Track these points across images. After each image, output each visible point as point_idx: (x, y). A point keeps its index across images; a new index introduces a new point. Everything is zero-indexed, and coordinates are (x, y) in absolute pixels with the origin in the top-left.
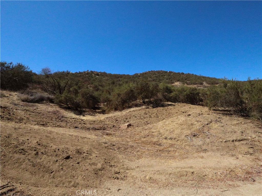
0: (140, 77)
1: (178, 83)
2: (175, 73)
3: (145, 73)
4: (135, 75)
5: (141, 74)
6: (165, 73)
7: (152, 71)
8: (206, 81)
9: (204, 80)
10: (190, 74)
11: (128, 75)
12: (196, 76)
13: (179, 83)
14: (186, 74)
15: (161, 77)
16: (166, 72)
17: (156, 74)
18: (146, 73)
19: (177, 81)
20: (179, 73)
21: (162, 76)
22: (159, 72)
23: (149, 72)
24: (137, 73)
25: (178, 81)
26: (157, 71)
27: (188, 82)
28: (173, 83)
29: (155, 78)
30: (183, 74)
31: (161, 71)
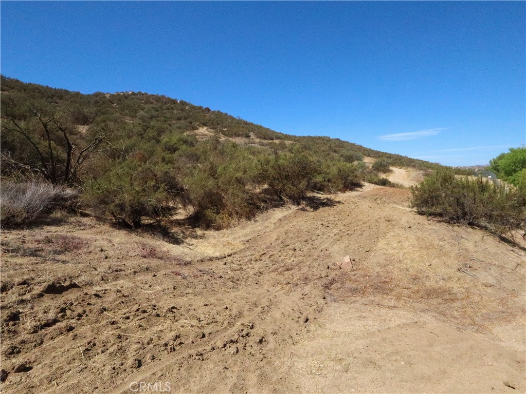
0: (113, 104)
1: (205, 128)
2: (193, 108)
3: (124, 95)
4: (97, 95)
5: (112, 96)
6: (171, 104)
7: (140, 93)
8: (253, 131)
9: (250, 129)
10: (222, 113)
11: (78, 94)
12: (232, 118)
13: (207, 130)
14: (214, 112)
15: (164, 111)
16: (174, 102)
17: (152, 103)
18: (126, 97)
19: (202, 125)
20: (200, 108)
21: (168, 109)
22: (159, 99)
23: (133, 94)
24: (103, 92)
25: (204, 125)
26: (153, 95)
27: (224, 129)
28: (195, 128)
29: (154, 113)
30: (208, 110)
31: (163, 96)
